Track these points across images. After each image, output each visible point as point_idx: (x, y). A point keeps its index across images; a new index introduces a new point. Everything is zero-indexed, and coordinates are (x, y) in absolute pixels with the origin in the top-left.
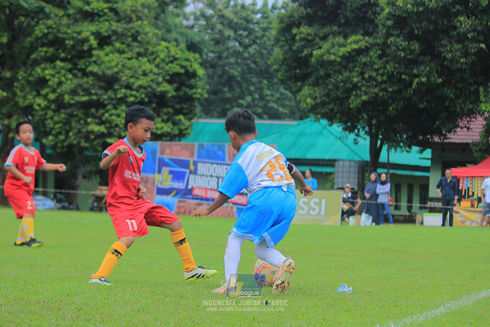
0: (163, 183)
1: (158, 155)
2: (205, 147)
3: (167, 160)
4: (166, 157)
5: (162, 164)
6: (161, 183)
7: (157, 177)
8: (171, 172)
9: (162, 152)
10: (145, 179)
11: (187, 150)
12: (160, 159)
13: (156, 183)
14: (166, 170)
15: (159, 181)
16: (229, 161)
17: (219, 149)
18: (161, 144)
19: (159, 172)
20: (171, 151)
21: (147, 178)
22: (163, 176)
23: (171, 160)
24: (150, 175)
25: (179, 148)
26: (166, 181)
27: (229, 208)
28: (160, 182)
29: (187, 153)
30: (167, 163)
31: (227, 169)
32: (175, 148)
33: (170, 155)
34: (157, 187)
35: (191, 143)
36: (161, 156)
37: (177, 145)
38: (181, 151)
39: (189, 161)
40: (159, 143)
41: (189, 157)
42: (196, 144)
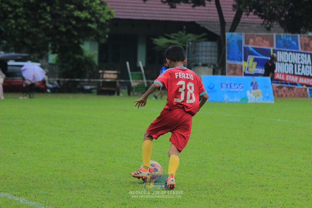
0: (249, 69)
1: (244, 45)
2: (282, 37)
3: (251, 49)
4: (250, 47)
5: (248, 53)
6: (248, 70)
7: (244, 64)
8: (255, 60)
9: (247, 42)
10: (233, 66)
11: (267, 40)
12: (244, 47)
13: (244, 70)
14: (251, 58)
15: (245, 68)
16: (302, 50)
17: (293, 40)
18: (245, 35)
19: (246, 60)
20: (254, 41)
21: (236, 65)
22: (249, 63)
23: (255, 49)
24: (238, 63)
25: (260, 38)
26: (252, 67)
27: (304, 90)
29: (267, 42)
30: (252, 51)
31: (300, 56)
32: (257, 39)
33: (253, 44)
34: (244, 72)
35: (270, 34)
36: (246, 46)
37: (258, 36)
38: (262, 42)
39: (270, 50)
40: (243, 34)
41: (269, 47)
42: (275, 35)
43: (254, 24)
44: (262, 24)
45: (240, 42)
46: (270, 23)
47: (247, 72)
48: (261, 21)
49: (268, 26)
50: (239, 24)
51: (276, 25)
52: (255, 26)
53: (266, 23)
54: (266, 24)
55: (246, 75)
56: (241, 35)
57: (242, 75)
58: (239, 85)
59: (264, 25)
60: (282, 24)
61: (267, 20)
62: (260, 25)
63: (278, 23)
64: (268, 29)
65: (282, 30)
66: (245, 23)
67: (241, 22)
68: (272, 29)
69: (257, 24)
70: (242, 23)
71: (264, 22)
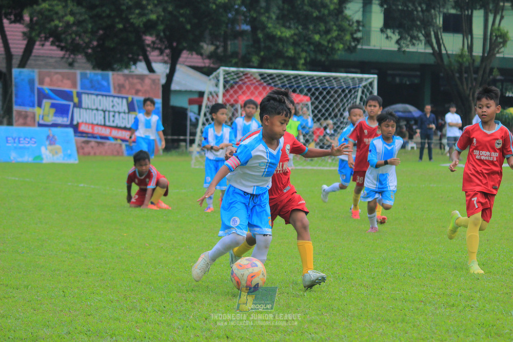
0: (45, 118)
1: (37, 85)
2: (88, 76)
3: (47, 91)
4: (46, 88)
5: (42, 96)
6: (42, 119)
7: (38, 111)
8: (53, 106)
9: (41, 82)
11: (68, 79)
12: (38, 89)
13: (37, 119)
14: (46, 103)
15: (39, 116)
16: (115, 92)
17: (103, 79)
18: (39, 72)
19: (40, 105)
20: (51, 80)
22: (44, 110)
23: (52, 90)
25: (59, 77)
26: (48, 115)
27: (118, 146)
28: (41, 117)
29: (68, 82)
30: (48, 94)
31: (113, 101)
32: (55, 77)
33: (50, 85)
34: (38, 122)
35: (72, 71)
36: (40, 87)
37: (57, 73)
38: (62, 81)
39: (72, 92)
40: (36, 71)
41: (71, 87)
42: (78, 72)
43: (51, 57)
44: (63, 58)
45: (31, 82)
46: (72, 56)
47: (41, 122)
48: (61, 53)
49: (70, 60)
50: (31, 58)
51: (81, 58)
52: (52, 60)
53: (67, 56)
54: (68, 58)
55: (40, 125)
56: (34, 71)
57: (34, 125)
58: (31, 139)
59: (64, 60)
60: (88, 57)
61: (68, 53)
62: (59, 59)
63: (84, 57)
64: (71, 65)
65: (89, 65)
66: (39, 56)
67: (33, 54)
68: (76, 65)
69: (55, 57)
70: (35, 56)
71: (64, 55)
